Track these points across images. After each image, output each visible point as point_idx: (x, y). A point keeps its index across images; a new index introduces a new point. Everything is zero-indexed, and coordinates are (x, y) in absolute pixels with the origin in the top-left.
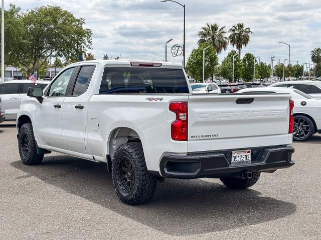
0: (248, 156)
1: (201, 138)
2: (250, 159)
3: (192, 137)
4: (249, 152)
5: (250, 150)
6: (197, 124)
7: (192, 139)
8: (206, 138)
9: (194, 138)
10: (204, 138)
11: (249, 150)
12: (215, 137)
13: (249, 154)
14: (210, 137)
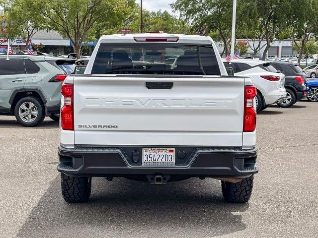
0: (170, 157)
1: (93, 129)
2: (174, 161)
3: (80, 126)
4: (171, 151)
5: (174, 149)
6: (85, 111)
7: (80, 129)
8: (100, 129)
9: (82, 128)
10: (98, 129)
11: (171, 149)
12: (113, 129)
13: (172, 154)
14: (105, 128)
